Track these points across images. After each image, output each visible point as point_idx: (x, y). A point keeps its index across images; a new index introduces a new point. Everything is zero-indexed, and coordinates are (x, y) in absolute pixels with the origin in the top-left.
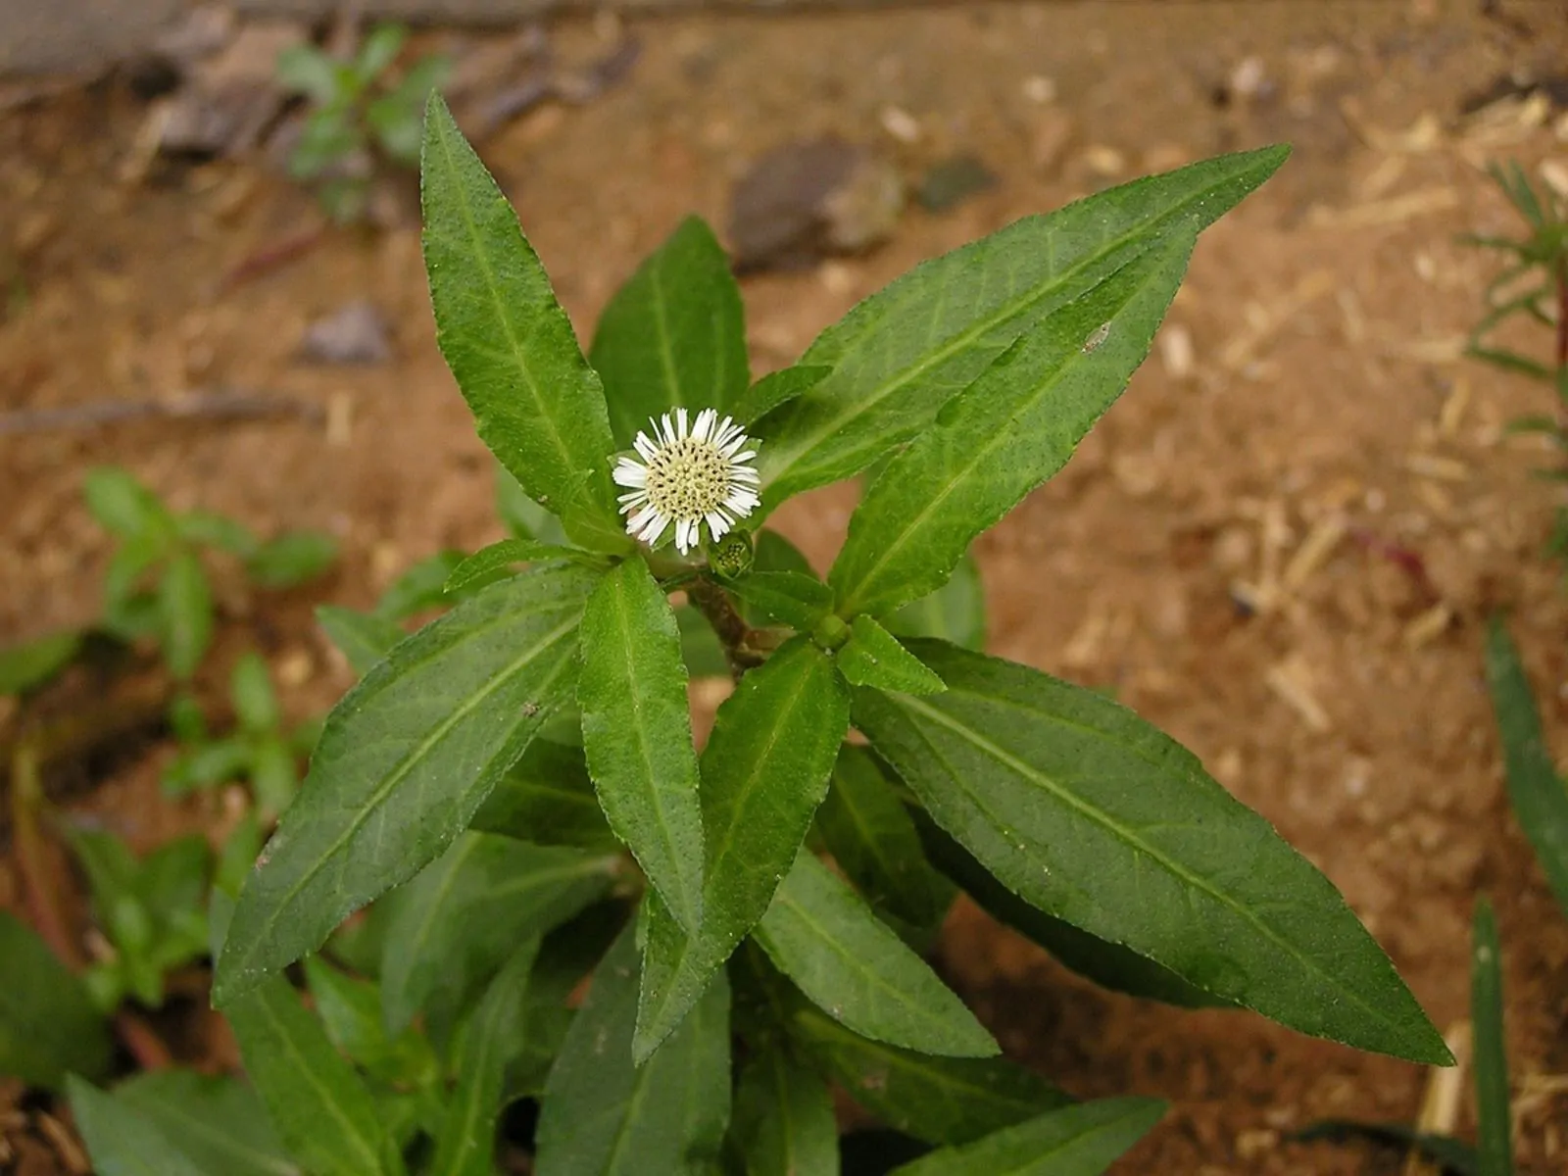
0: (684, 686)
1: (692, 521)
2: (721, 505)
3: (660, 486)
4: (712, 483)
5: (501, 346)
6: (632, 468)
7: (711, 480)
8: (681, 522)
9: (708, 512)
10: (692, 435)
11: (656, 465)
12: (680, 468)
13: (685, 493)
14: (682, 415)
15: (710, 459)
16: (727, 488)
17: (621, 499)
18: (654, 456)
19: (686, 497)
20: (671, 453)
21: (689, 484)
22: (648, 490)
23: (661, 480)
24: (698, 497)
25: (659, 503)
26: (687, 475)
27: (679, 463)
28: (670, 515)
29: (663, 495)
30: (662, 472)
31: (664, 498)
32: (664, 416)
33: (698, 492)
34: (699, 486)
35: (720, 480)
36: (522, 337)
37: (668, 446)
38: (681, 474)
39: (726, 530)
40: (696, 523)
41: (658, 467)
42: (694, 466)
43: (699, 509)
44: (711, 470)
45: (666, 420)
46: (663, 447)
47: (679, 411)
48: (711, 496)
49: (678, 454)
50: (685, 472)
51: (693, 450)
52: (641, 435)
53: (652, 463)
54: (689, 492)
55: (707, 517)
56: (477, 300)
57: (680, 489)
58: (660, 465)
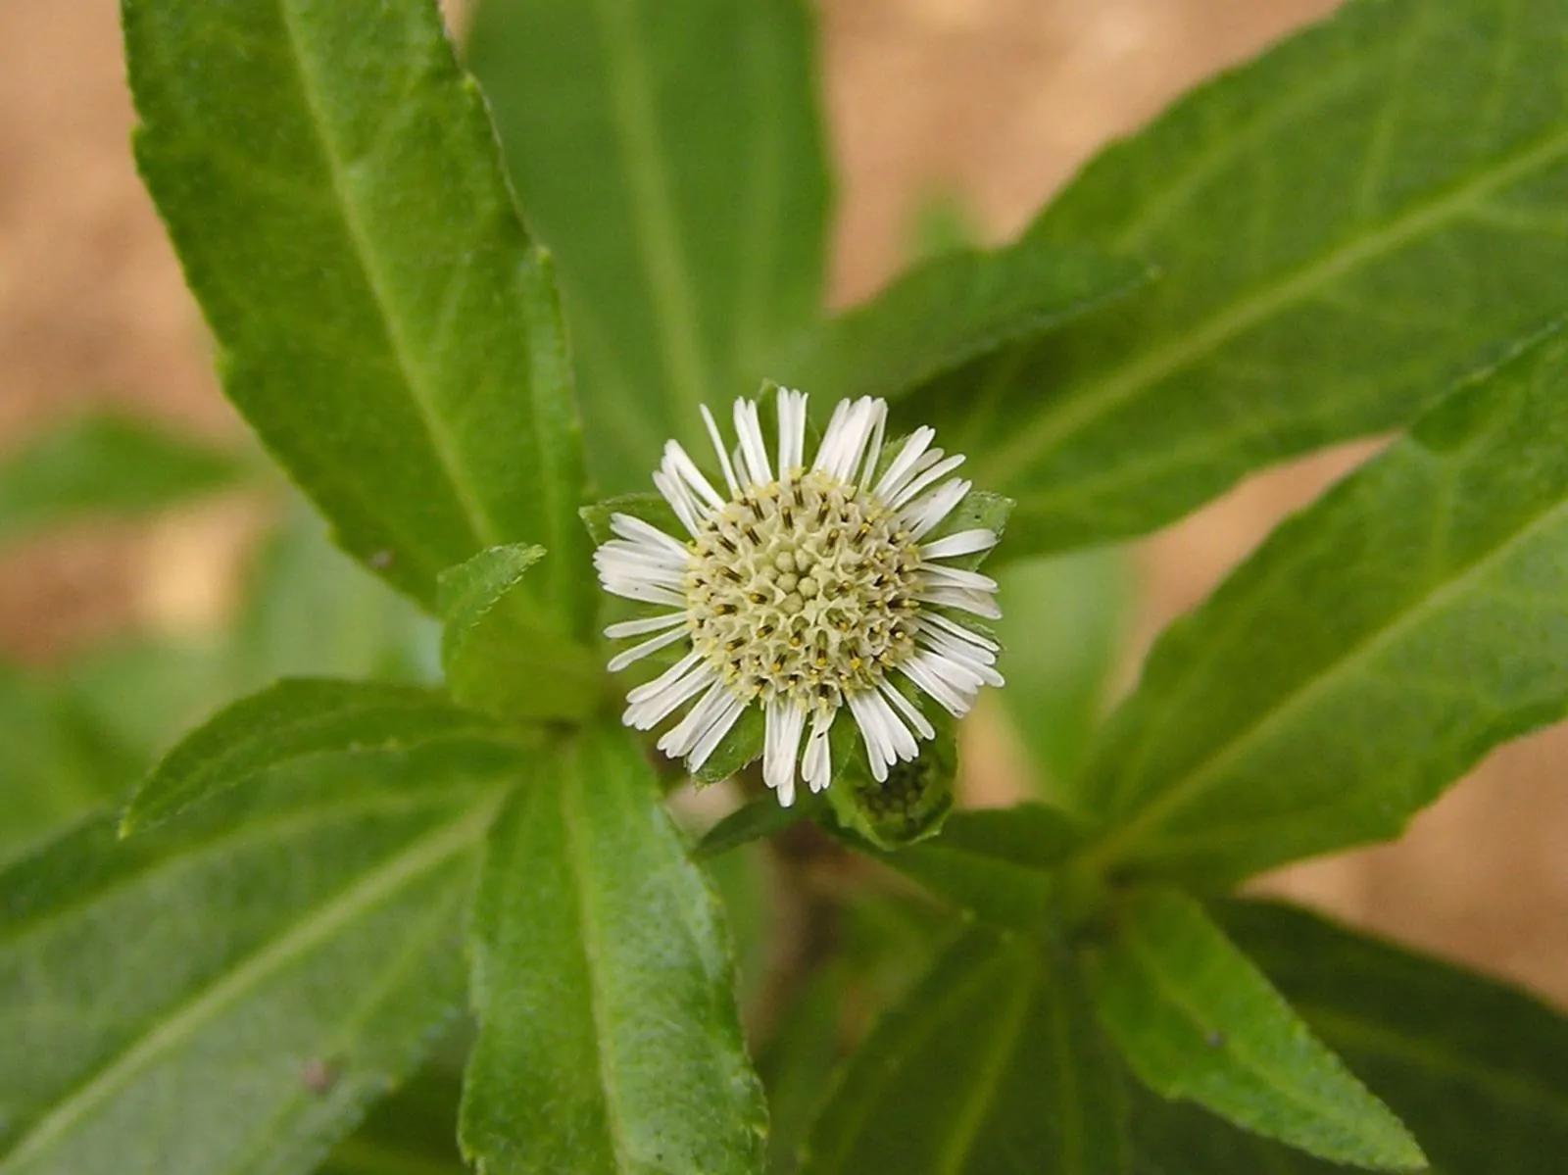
0: (755, 1137)
1: (810, 716)
2: (895, 676)
3: (730, 609)
4: (875, 614)
5: (305, 159)
6: (649, 547)
7: (871, 605)
8: (779, 711)
9: (857, 693)
10: (819, 463)
11: (717, 546)
12: (783, 561)
13: (798, 635)
14: (792, 410)
15: (871, 544)
16: (913, 629)
17: (615, 631)
18: (712, 517)
19: (801, 649)
20: (759, 514)
21: (810, 613)
22: (691, 615)
23: (731, 592)
24: (833, 650)
25: (720, 656)
26: (806, 586)
27: (781, 549)
28: (753, 691)
29: (733, 636)
30: (735, 568)
31: (738, 643)
32: (740, 403)
33: (835, 637)
34: (836, 618)
35: (895, 604)
36: (358, 149)
37: (751, 495)
38: (787, 580)
39: (910, 751)
40: (823, 723)
41: (723, 555)
42: (829, 562)
43: (834, 684)
44: (871, 577)
45: (746, 418)
46: (737, 496)
47: (783, 395)
48: (866, 648)
49: (780, 523)
50: (801, 574)
51: (822, 516)
52: (675, 456)
53: (705, 539)
54: (810, 635)
55: (856, 708)
56: (241, 45)
57: (784, 624)
58: (729, 546)
